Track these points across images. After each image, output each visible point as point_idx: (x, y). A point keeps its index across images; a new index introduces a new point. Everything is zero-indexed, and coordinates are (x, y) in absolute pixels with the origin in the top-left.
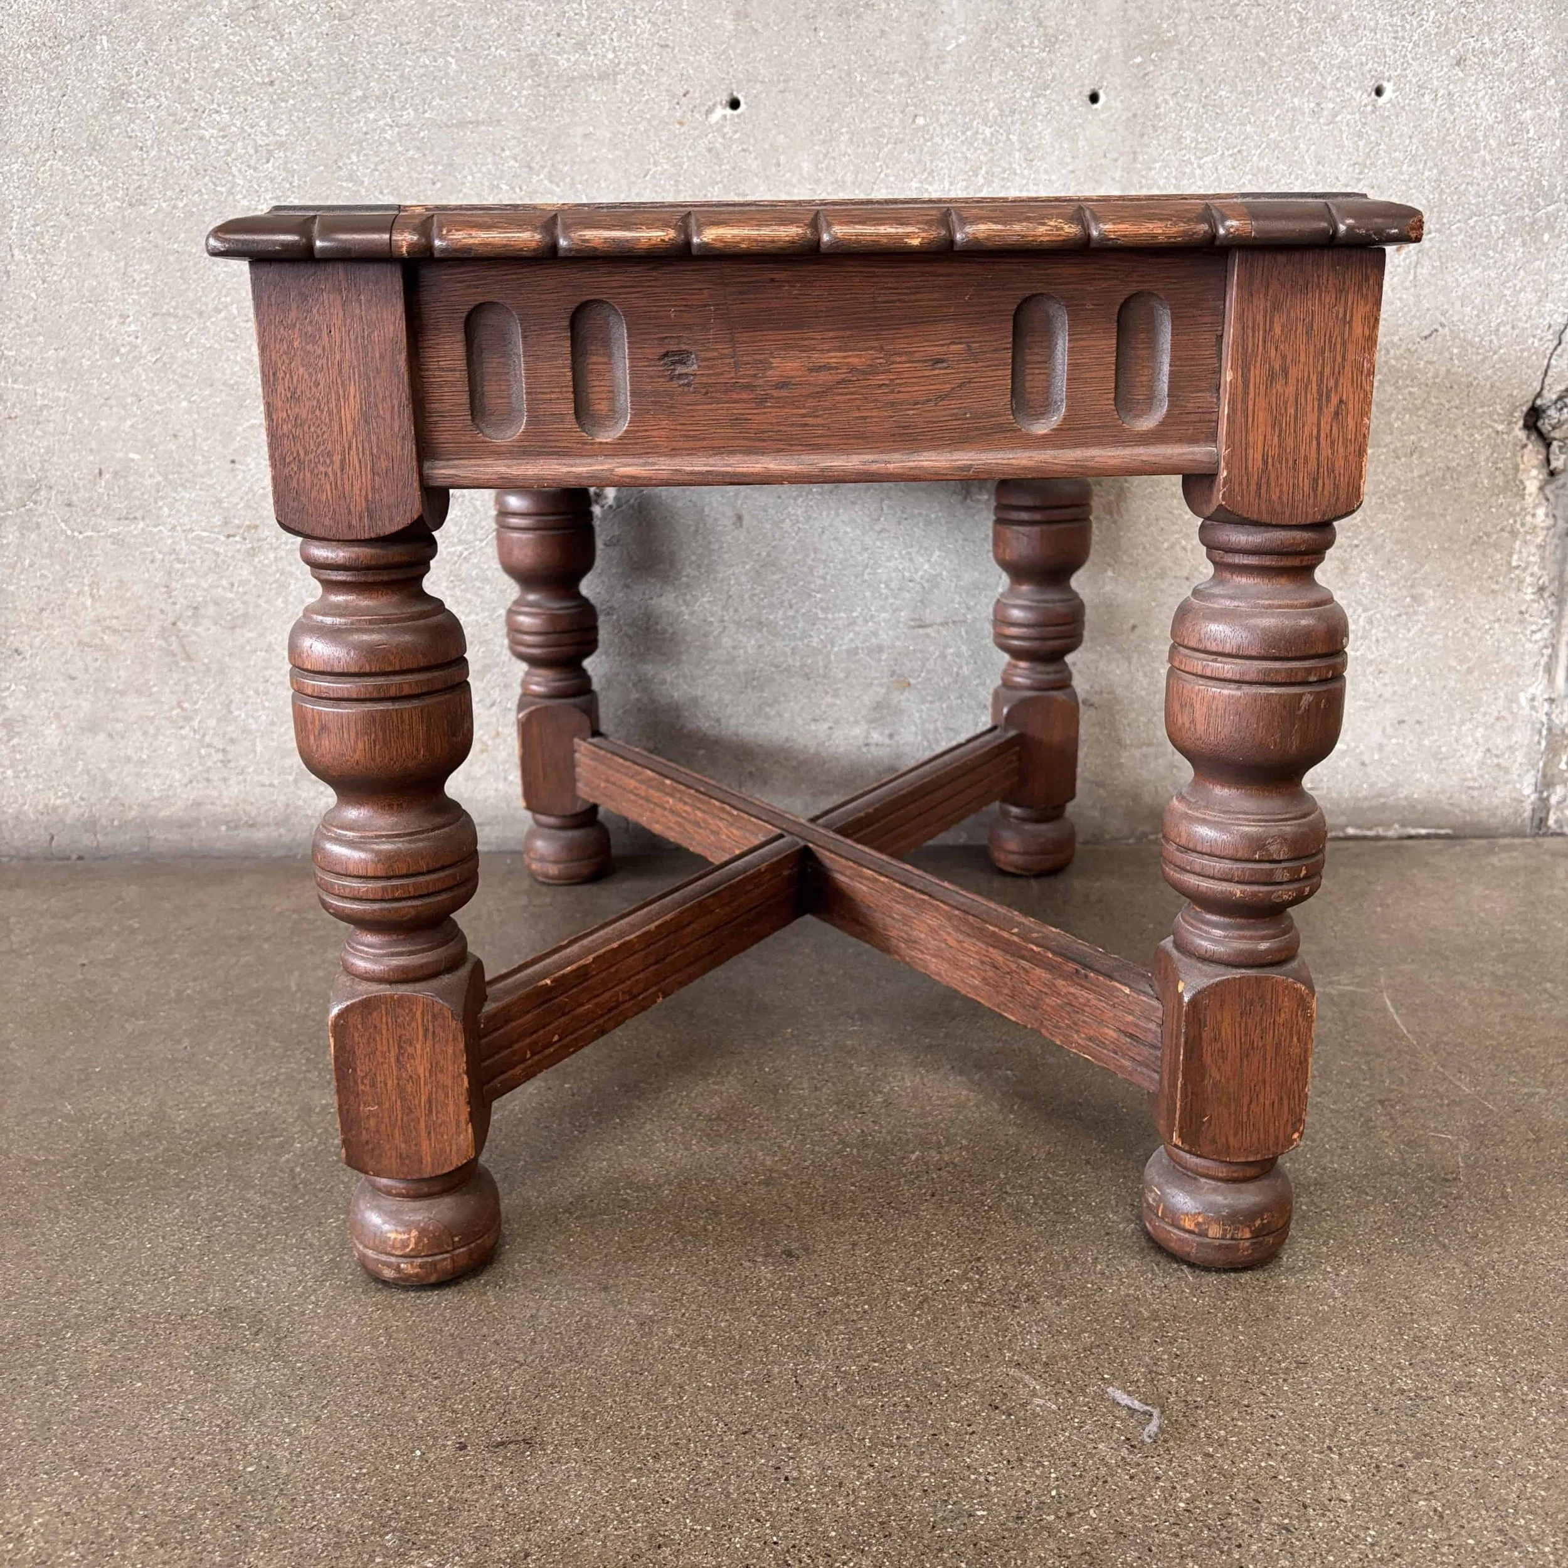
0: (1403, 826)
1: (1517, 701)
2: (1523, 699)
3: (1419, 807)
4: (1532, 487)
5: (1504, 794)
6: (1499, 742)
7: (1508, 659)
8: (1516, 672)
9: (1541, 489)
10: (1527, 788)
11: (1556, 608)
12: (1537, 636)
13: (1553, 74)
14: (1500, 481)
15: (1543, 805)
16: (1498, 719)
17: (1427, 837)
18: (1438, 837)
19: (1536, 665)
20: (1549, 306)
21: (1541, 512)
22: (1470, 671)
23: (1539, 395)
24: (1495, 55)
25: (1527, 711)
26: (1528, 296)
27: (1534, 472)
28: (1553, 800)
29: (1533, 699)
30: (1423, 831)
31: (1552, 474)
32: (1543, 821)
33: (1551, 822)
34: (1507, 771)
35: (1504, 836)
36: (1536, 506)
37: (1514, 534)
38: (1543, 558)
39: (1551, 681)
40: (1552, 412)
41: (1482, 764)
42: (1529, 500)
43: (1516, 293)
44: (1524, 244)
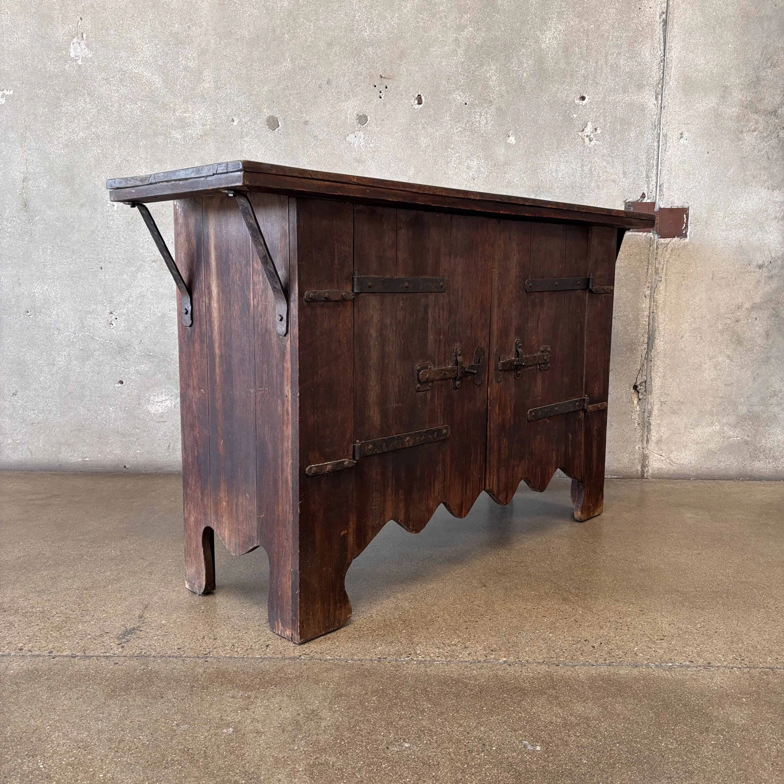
0: (611, 476)
1: (635, 448)
2: (637, 448)
3: (615, 471)
4: (636, 402)
5: (634, 469)
6: (632, 457)
7: (633, 439)
8: (635, 442)
9: (638, 402)
10: (639, 468)
11: (643, 428)
12: (639, 434)
13: (634, 320)
14: (628, 400)
15: (643, 472)
16: (631, 452)
17: (617, 478)
18: (619, 478)
19: (639, 440)
20: (636, 365)
21: (638, 407)
22: (624, 441)
23: (636, 383)
24: (621, 317)
25: (638, 450)
26: (631, 363)
27: (636, 399)
28: (645, 471)
29: (639, 448)
30: (616, 477)
31: (640, 399)
32: (643, 476)
33: (645, 476)
34: (634, 464)
35: (635, 478)
36: (637, 406)
37: (632, 412)
38: (639, 417)
39: (643, 444)
40: (639, 387)
41: (628, 462)
42: (635, 405)
43: (629, 362)
44: (630, 353)
